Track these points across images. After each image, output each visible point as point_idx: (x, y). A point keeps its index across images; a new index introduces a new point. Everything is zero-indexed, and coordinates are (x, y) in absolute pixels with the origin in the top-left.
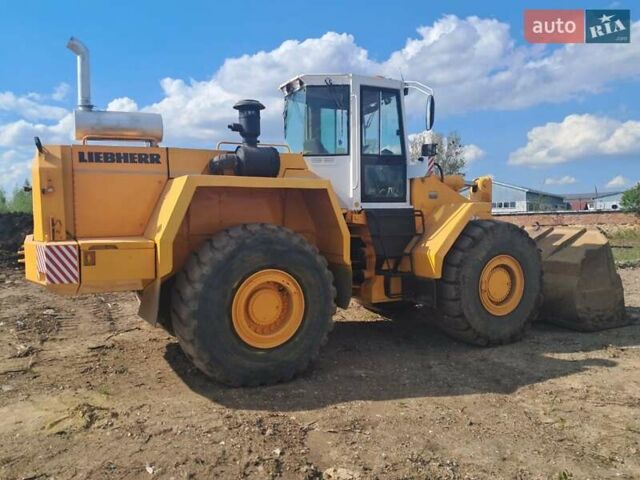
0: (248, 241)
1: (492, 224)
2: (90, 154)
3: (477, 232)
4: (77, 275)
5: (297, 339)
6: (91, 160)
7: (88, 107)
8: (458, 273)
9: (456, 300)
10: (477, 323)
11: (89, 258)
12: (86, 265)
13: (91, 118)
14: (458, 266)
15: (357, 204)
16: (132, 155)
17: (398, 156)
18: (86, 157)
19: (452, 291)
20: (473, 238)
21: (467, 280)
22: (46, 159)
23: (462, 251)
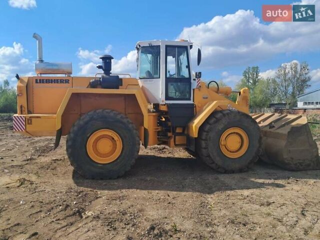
0: (95, 117)
1: (229, 111)
2: (40, 80)
3: (219, 116)
4: (24, 128)
5: (118, 161)
6: (40, 82)
7: (41, 61)
8: (206, 135)
9: (205, 148)
10: (218, 161)
11: (30, 122)
12: (28, 124)
13: (42, 65)
14: (207, 132)
15: (163, 101)
16: (57, 80)
17: (187, 78)
18: (38, 81)
19: (203, 144)
20: (216, 118)
21: (211, 139)
22: (21, 82)
23: (210, 124)
